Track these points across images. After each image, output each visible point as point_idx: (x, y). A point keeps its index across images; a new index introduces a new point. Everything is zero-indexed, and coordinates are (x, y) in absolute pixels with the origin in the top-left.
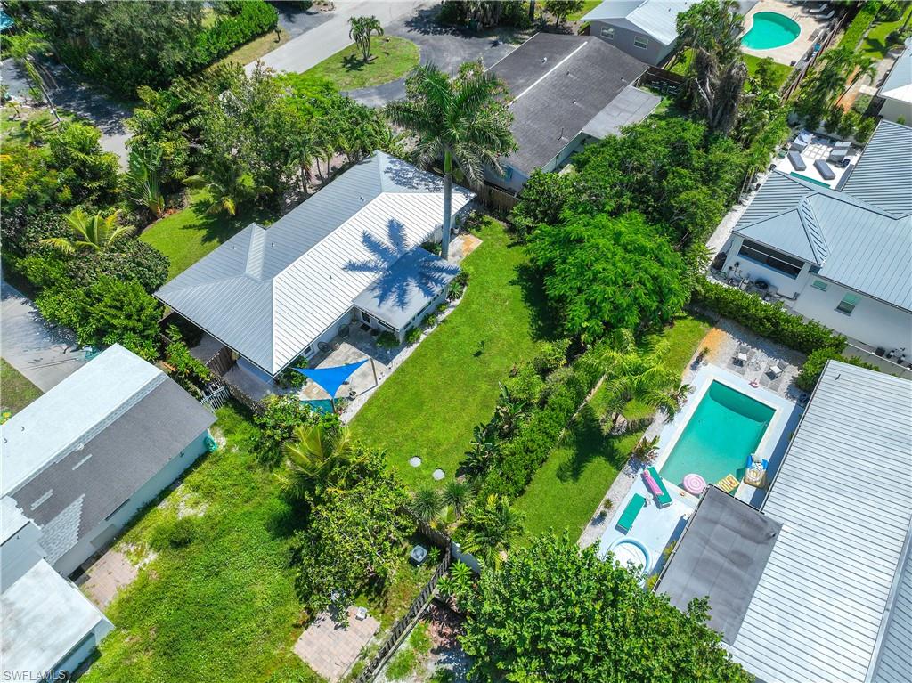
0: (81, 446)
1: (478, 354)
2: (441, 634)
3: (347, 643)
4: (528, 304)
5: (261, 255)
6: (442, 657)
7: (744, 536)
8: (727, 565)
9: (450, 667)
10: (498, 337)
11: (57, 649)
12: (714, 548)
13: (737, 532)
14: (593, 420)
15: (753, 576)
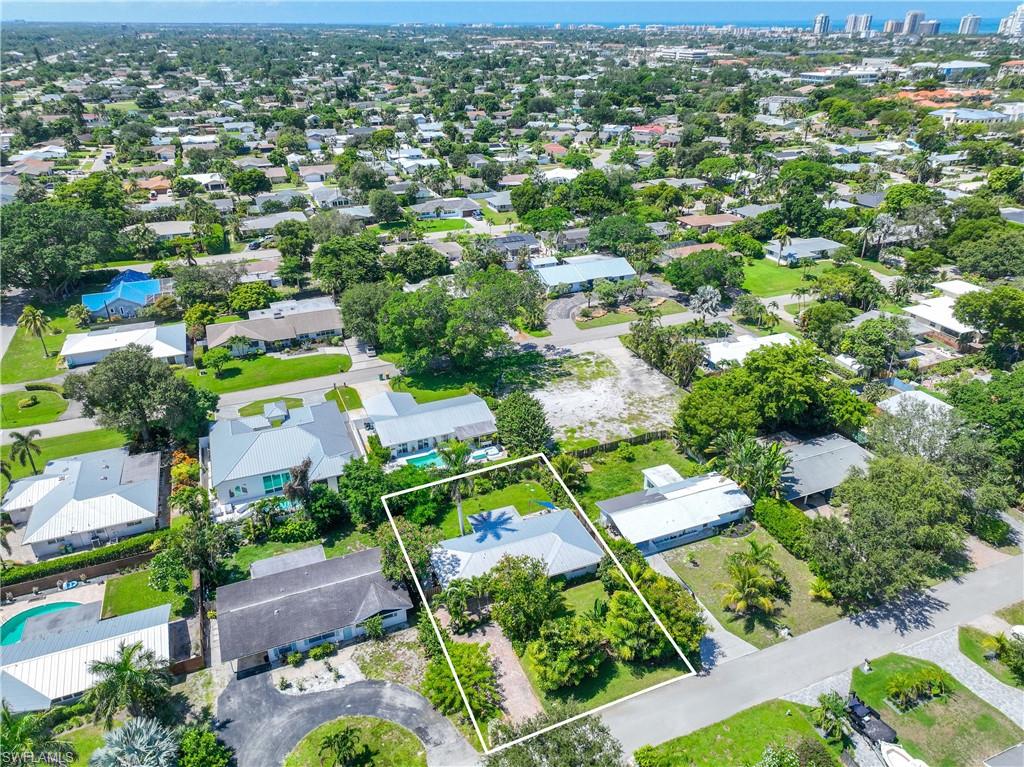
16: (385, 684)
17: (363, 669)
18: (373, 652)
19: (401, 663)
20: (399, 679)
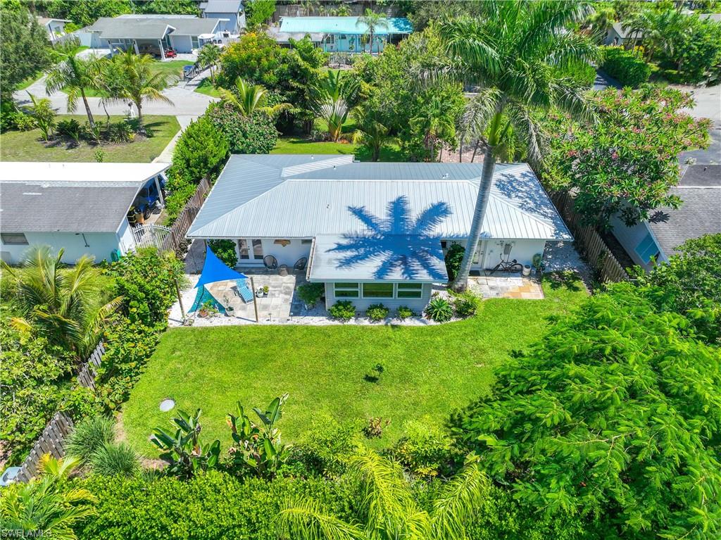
5: (319, 168)
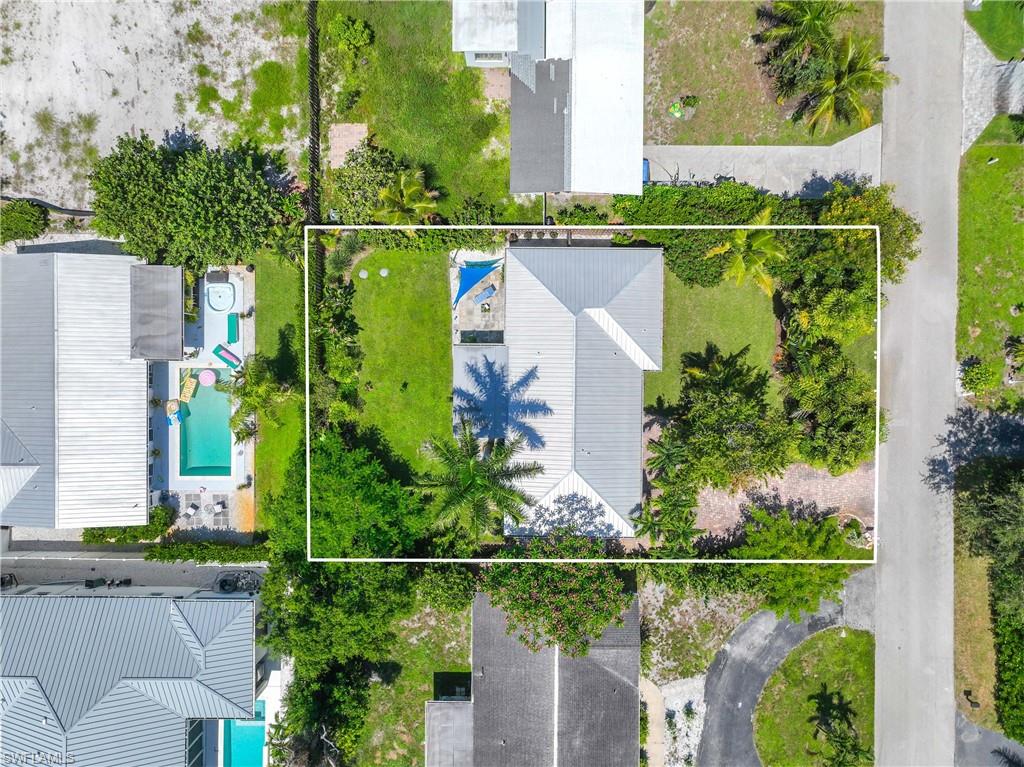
0: (565, 112)
1: (405, 385)
2: (298, 187)
3: (341, 147)
4: (401, 461)
6: (289, 178)
7: (149, 336)
8: (153, 311)
9: (282, 176)
10: (401, 412)
11: (459, 25)
12: (162, 317)
13: (154, 337)
14: (293, 384)
15: (135, 314)
16: (724, 651)
17: (685, 674)
18: (662, 655)
19: (699, 620)
20: (725, 631)
